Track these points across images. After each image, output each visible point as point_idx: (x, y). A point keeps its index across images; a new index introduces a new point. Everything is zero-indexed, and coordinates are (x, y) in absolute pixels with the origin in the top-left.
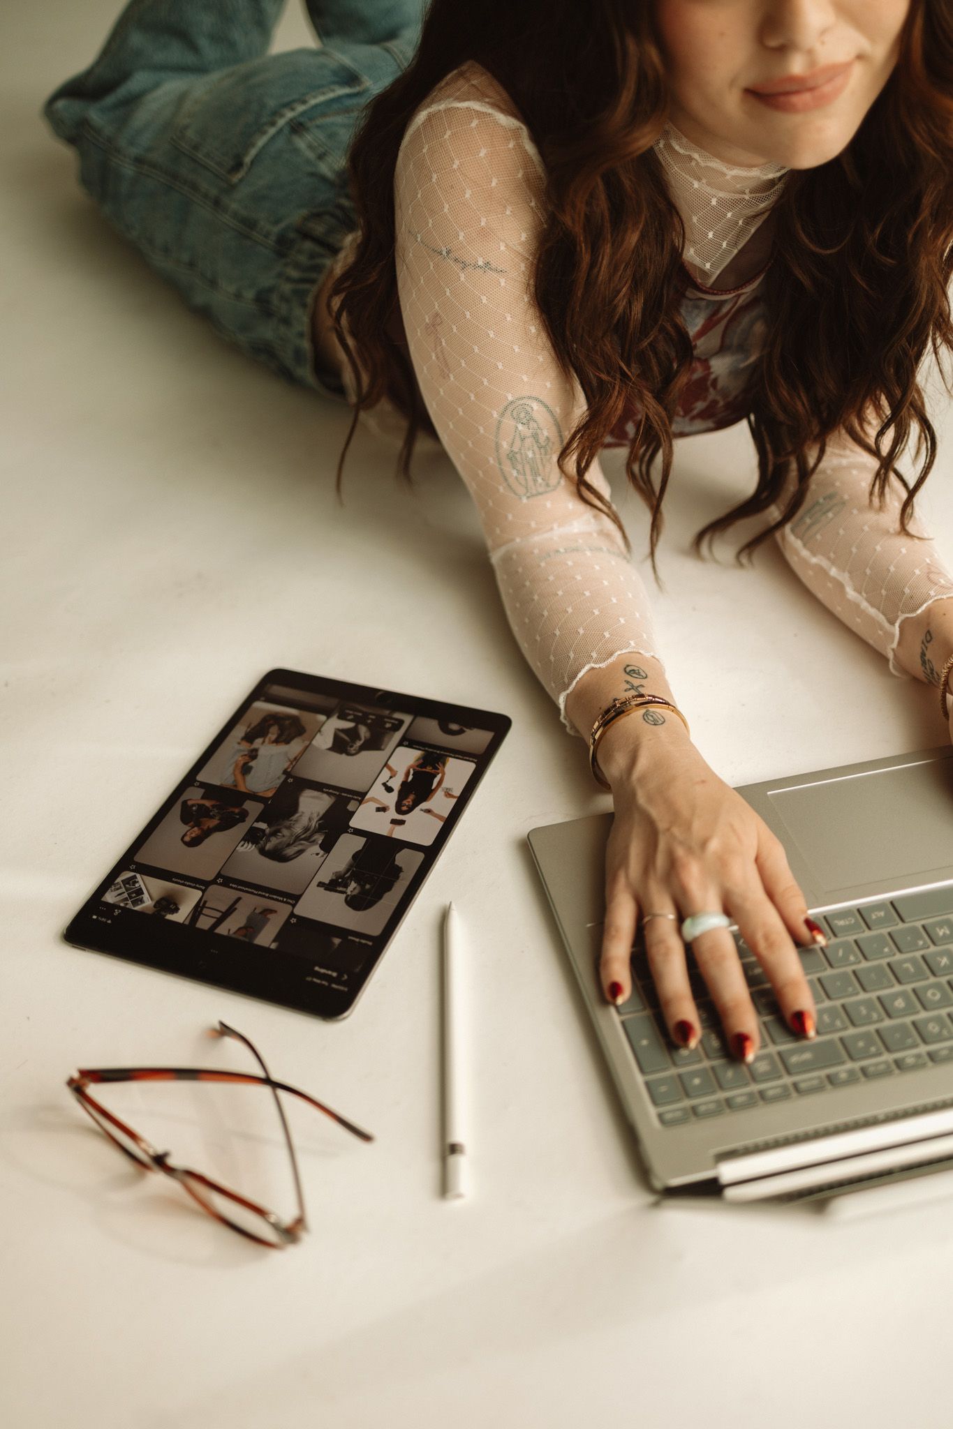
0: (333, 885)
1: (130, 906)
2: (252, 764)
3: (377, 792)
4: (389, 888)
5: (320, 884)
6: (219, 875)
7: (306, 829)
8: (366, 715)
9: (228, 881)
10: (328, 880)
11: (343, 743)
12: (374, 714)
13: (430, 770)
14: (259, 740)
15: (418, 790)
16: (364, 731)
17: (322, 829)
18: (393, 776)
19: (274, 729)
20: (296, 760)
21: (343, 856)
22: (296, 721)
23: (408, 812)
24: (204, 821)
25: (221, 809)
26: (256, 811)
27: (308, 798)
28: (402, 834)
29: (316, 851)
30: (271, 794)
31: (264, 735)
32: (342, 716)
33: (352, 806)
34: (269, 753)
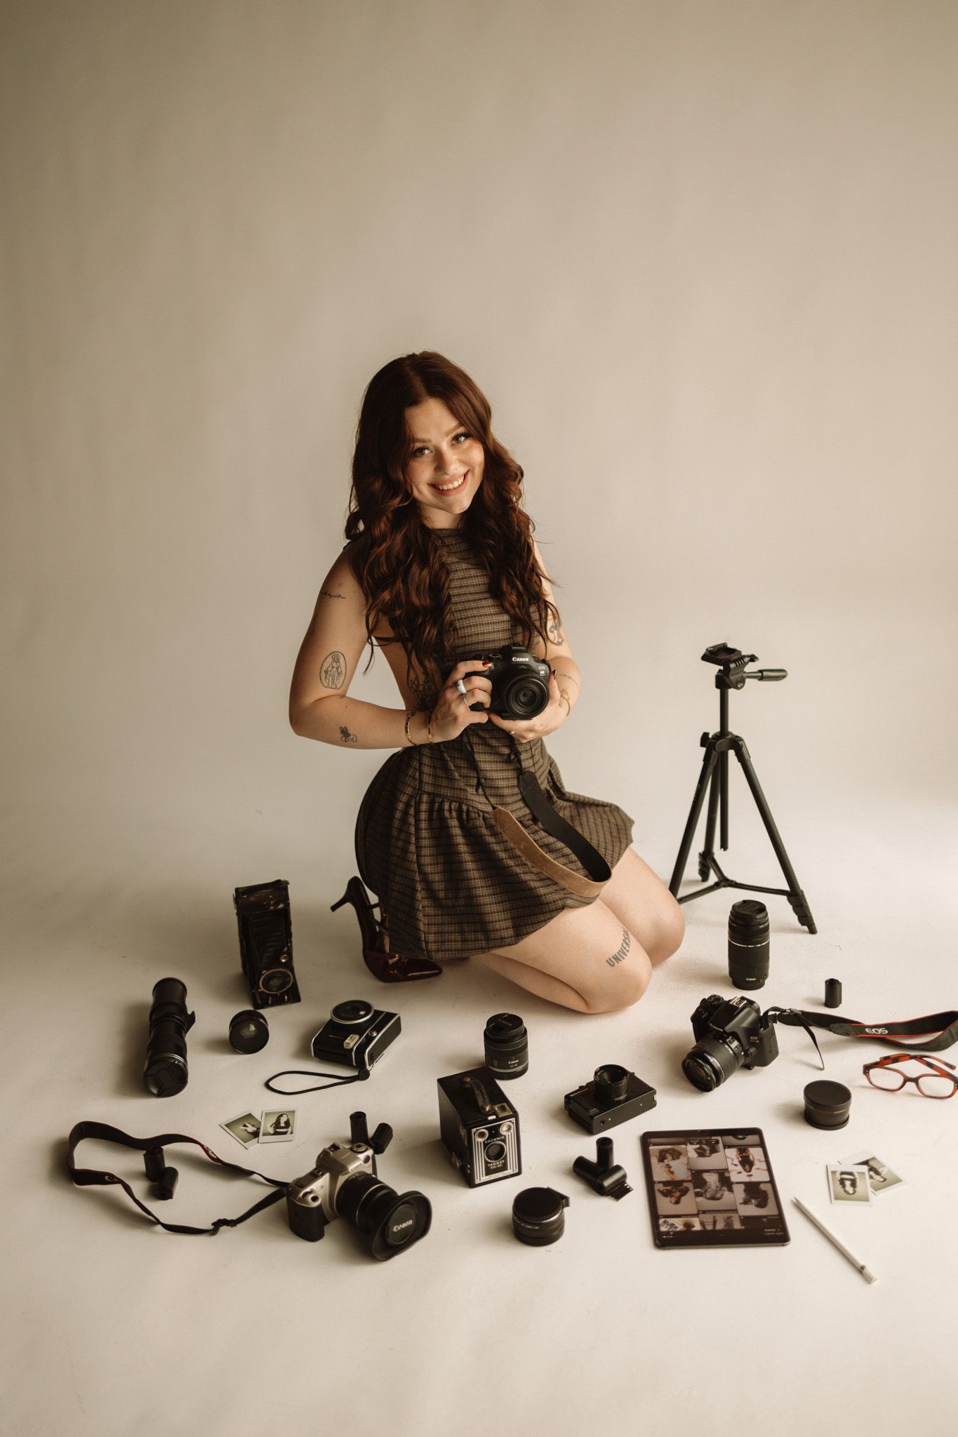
0: (746, 1202)
1: (674, 1230)
2: (672, 1170)
3: (731, 1167)
4: (767, 1198)
5: (741, 1204)
6: (699, 1211)
7: (717, 1187)
8: (701, 1141)
9: (704, 1212)
10: (742, 1201)
11: (701, 1153)
12: (704, 1139)
13: (744, 1154)
14: (666, 1161)
15: (747, 1163)
16: (705, 1147)
17: (722, 1185)
18: (733, 1160)
19: (667, 1155)
20: (688, 1164)
21: (739, 1192)
22: (674, 1150)
23: (750, 1171)
24: (673, 1194)
25: (675, 1189)
26: (690, 1185)
27: (706, 1176)
28: (754, 1179)
29: (727, 1193)
30: (690, 1178)
31: (666, 1158)
32: (692, 1144)
33: (726, 1175)
34: (675, 1164)
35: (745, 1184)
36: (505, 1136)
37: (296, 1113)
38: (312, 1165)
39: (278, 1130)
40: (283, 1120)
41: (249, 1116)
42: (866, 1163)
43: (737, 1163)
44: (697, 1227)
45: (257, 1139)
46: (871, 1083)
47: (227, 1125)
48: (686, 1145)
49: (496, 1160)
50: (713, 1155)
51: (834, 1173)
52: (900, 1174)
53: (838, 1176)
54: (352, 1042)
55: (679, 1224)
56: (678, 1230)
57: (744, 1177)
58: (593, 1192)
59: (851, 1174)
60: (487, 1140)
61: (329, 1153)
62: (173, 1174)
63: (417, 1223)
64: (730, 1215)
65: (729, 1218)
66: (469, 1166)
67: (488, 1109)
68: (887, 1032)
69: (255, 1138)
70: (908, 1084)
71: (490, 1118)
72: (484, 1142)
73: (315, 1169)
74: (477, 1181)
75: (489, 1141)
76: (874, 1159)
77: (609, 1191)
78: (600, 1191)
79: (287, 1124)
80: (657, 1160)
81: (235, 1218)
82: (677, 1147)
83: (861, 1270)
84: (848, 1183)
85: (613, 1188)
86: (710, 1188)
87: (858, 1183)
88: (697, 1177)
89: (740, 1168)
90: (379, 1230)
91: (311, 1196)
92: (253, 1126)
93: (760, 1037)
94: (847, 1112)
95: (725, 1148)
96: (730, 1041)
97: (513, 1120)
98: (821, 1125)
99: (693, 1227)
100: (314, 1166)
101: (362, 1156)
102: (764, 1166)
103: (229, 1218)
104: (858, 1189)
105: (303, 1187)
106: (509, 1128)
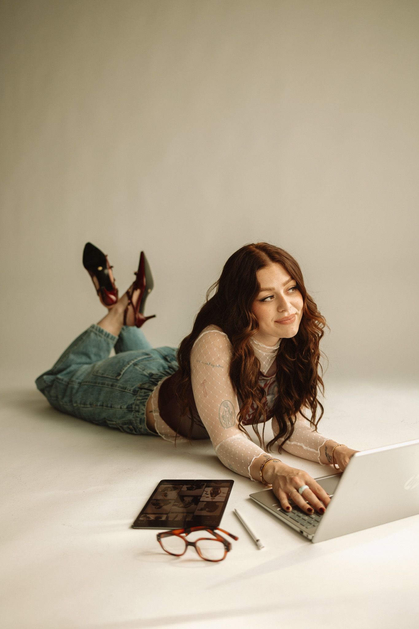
0: (202, 510)
1: (148, 520)
2: (166, 495)
3: (204, 495)
4: (217, 508)
5: (199, 510)
8: (193, 484)
12: (196, 483)
13: (216, 490)
15: (215, 494)
16: (194, 487)
17: (194, 502)
18: (207, 492)
19: (169, 489)
20: (178, 493)
21: (202, 505)
22: (176, 487)
23: (215, 497)
24: (159, 505)
25: (163, 503)
26: (173, 502)
27: (186, 498)
28: (214, 500)
29: (193, 506)
30: (175, 499)
31: (167, 490)
32: (187, 485)
33: (199, 498)
34: (170, 493)
35: (208, 502)
43: (209, 493)
48: (184, 485)
50: (197, 490)
55: (153, 517)
56: (151, 519)
57: (209, 499)
82: (178, 486)
83: (256, 542)
86: (184, 503)
88: (180, 498)
89: (209, 496)
99: (161, 518)
102: (225, 495)
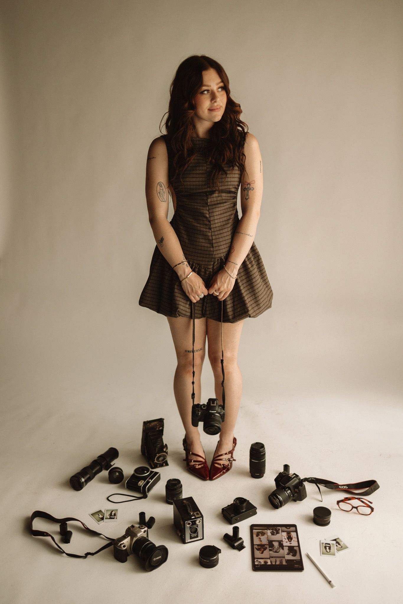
0: (288, 554)
1: (260, 564)
2: (261, 540)
3: (284, 540)
4: (297, 553)
5: (286, 554)
6: (270, 557)
7: (278, 547)
8: (273, 529)
9: (272, 557)
10: (287, 554)
11: (273, 534)
12: (274, 528)
13: (289, 535)
14: (259, 536)
15: (290, 538)
16: (274, 531)
17: (280, 547)
18: (284, 537)
19: (260, 534)
20: (267, 538)
21: (286, 550)
22: (262, 532)
23: (291, 542)
24: (261, 550)
25: (262, 548)
26: (267, 546)
27: (274, 543)
28: (292, 545)
29: (281, 550)
30: (268, 544)
31: (259, 535)
32: (269, 530)
33: (282, 543)
34: (262, 538)
35: (288, 546)
36: (198, 525)
37: (118, 510)
38: (123, 533)
39: (111, 517)
40: (113, 513)
41: (100, 511)
42: (335, 540)
43: (286, 538)
44: (269, 563)
45: (103, 521)
46: (340, 508)
47: (91, 514)
48: (267, 530)
49: (194, 533)
50: (277, 535)
51: (323, 543)
52: (348, 545)
53: (324, 545)
54: (141, 483)
55: (262, 562)
56: (262, 564)
57: (288, 544)
58: (231, 547)
59: (329, 544)
60: (191, 526)
61: (131, 529)
62: (70, 533)
63: (162, 557)
64: (282, 559)
65: (281, 560)
66: (184, 536)
67: (192, 514)
68: (347, 487)
69: (102, 520)
70: (354, 509)
71: (192, 517)
72: (190, 527)
73: (125, 535)
74: (187, 542)
75: (192, 526)
76: (338, 538)
77: (237, 547)
78: (233, 547)
79: (115, 515)
80: (256, 536)
81: (93, 552)
82: (264, 531)
83: (329, 582)
84: (328, 548)
85: (238, 547)
86: (275, 548)
87: (331, 548)
88: (271, 543)
90: (148, 561)
91: (123, 545)
92: (102, 515)
93: (299, 490)
94: (330, 519)
95: (282, 532)
96: (287, 490)
97: (201, 518)
98: (318, 524)
99: (268, 563)
100: (124, 533)
101: (143, 530)
102: (296, 540)
103: (91, 552)
104: (331, 550)
105: (120, 541)
106: (200, 522)
